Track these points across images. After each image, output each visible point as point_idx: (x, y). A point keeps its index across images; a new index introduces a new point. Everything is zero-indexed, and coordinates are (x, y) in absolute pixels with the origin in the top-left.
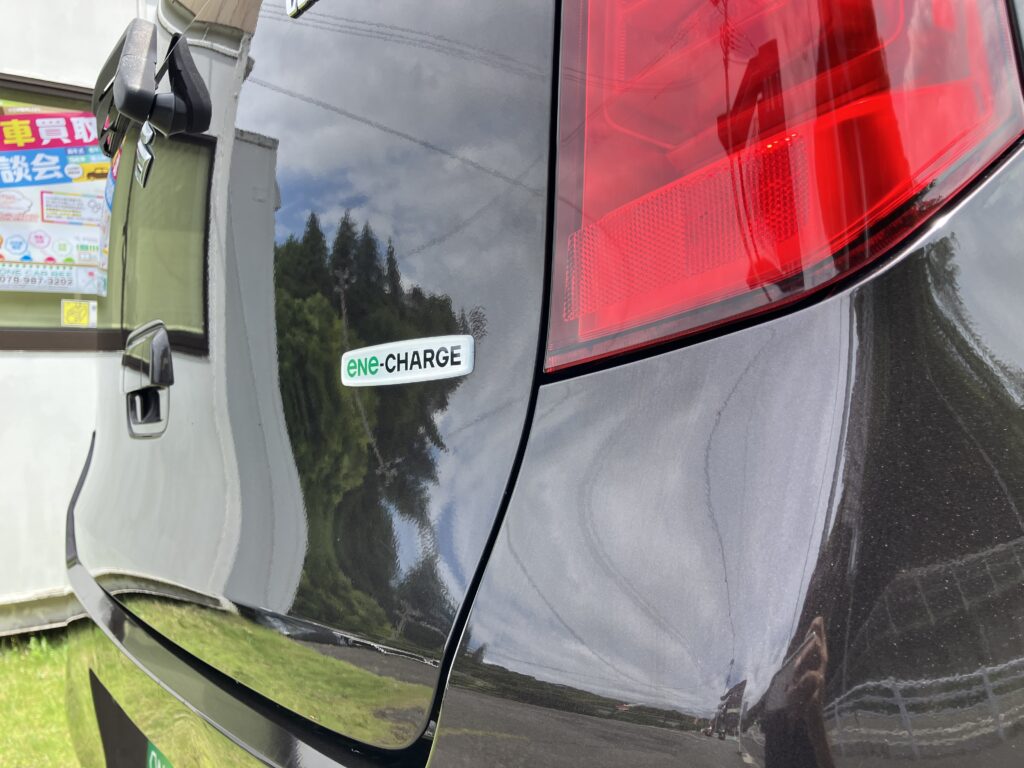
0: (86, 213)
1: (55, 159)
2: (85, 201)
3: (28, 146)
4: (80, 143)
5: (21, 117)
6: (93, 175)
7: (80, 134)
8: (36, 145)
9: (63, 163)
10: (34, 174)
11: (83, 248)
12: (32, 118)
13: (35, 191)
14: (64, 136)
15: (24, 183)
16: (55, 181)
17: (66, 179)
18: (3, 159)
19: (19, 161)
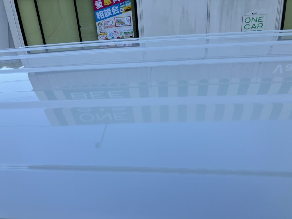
0: (126, 22)
2: (125, 18)
4: (123, 1)
6: (127, 10)
8: (112, 4)
10: (112, 13)
11: (126, 33)
15: (110, 16)
16: (118, 14)
18: (105, 10)
19: (108, 10)
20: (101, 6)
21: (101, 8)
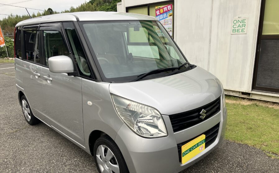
0: (169, 22)
1: (166, 14)
2: (169, 20)
3: (163, 13)
4: (169, 11)
5: (162, 8)
6: (170, 16)
7: (169, 9)
8: (164, 12)
9: (167, 15)
10: (163, 17)
11: (168, 28)
12: (163, 8)
13: (163, 20)
14: (167, 10)
15: (163, 19)
16: (166, 18)
17: (167, 17)
18: (160, 16)
19: (162, 15)
20: (159, 14)
21: (159, 15)
